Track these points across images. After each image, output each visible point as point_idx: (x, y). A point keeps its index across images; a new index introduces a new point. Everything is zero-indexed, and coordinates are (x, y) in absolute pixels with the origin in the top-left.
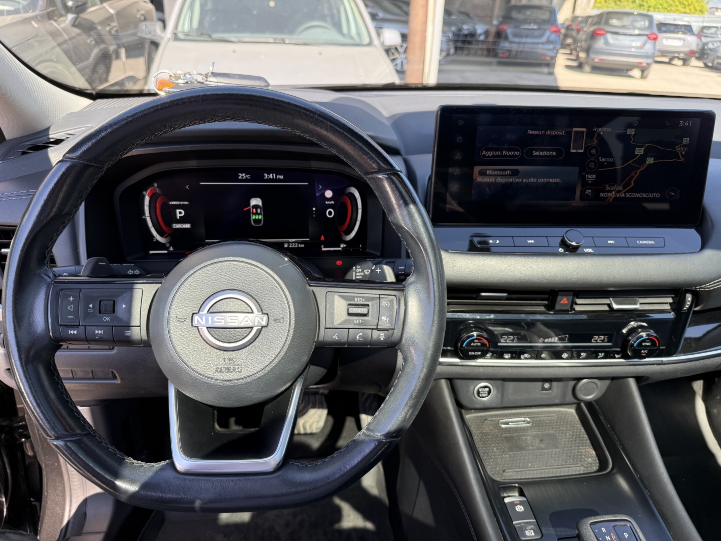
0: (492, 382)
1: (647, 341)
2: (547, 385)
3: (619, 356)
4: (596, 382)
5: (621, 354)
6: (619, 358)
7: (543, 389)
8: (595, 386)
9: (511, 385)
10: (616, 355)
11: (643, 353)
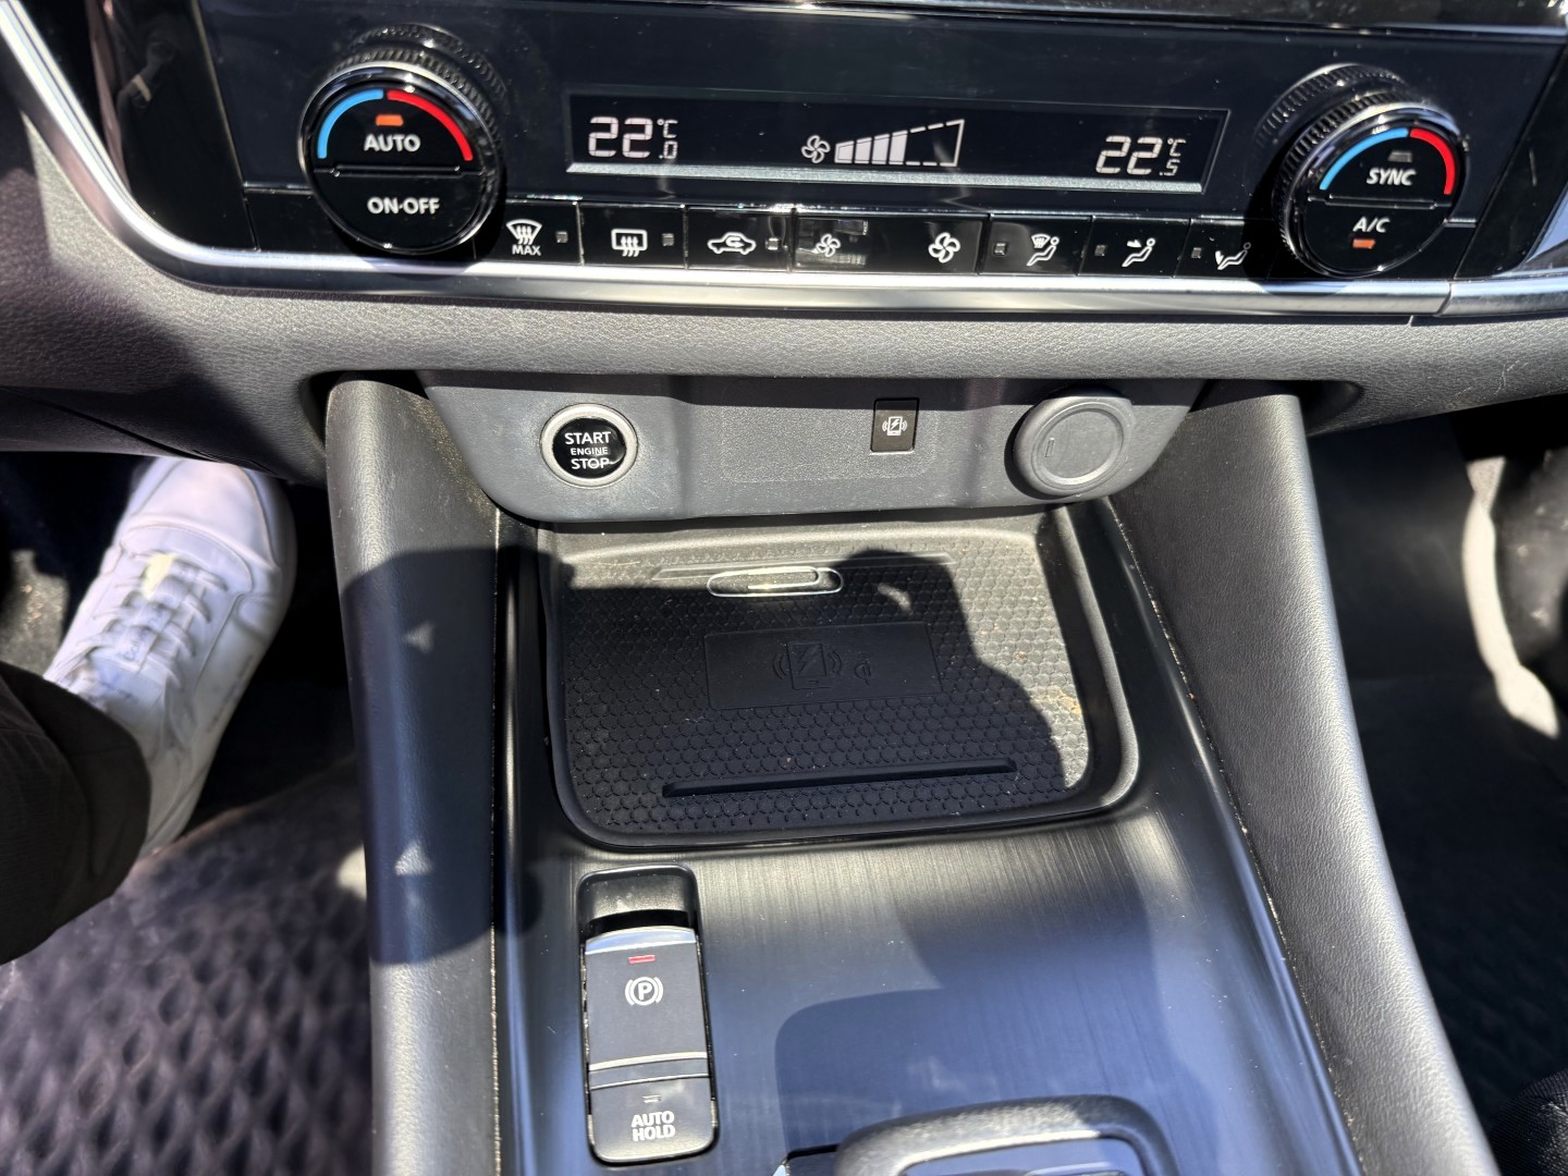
0: (625, 399)
1: (1395, 155)
2: (895, 424)
3: (1236, 260)
4: (1116, 411)
5: (1247, 246)
6: (1230, 273)
7: (879, 442)
8: (1110, 426)
9: (720, 422)
10: (1219, 256)
11: (1361, 235)
